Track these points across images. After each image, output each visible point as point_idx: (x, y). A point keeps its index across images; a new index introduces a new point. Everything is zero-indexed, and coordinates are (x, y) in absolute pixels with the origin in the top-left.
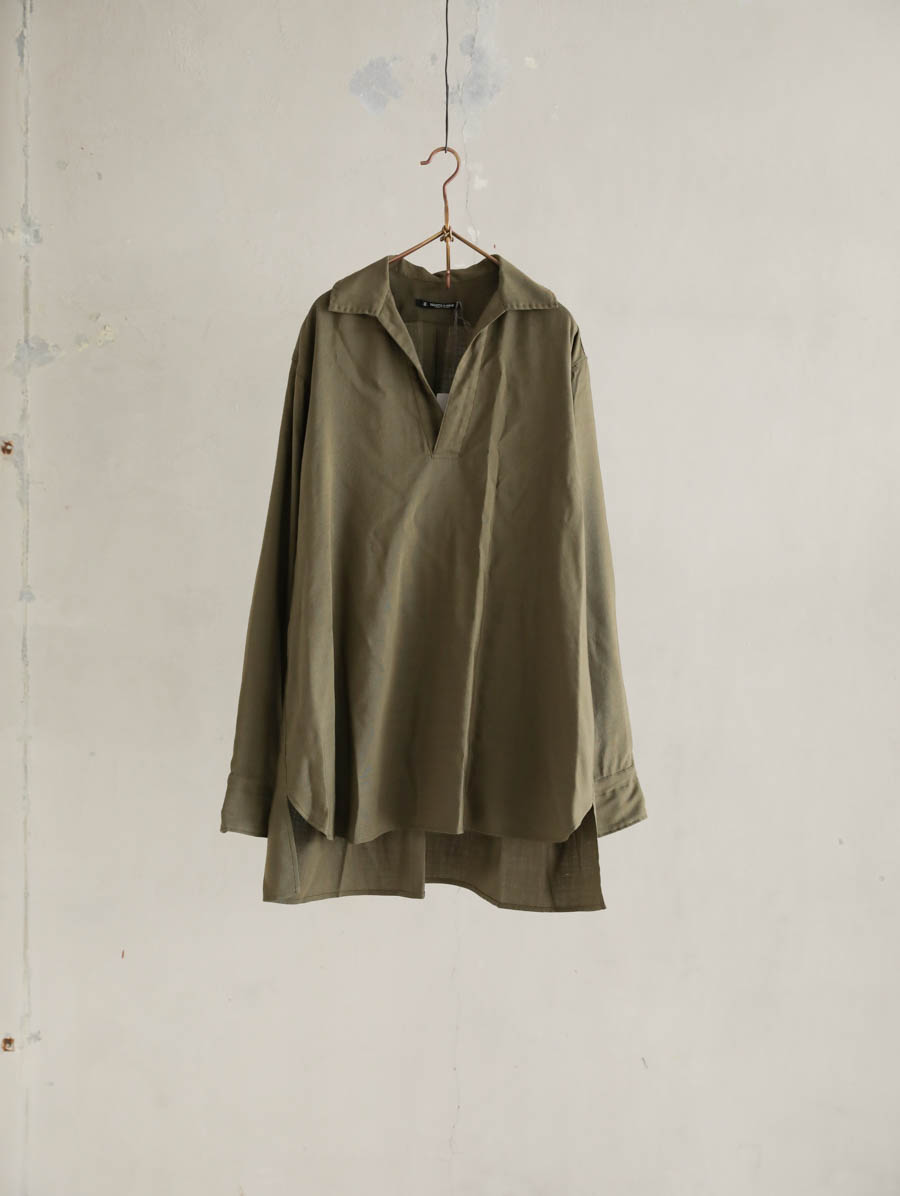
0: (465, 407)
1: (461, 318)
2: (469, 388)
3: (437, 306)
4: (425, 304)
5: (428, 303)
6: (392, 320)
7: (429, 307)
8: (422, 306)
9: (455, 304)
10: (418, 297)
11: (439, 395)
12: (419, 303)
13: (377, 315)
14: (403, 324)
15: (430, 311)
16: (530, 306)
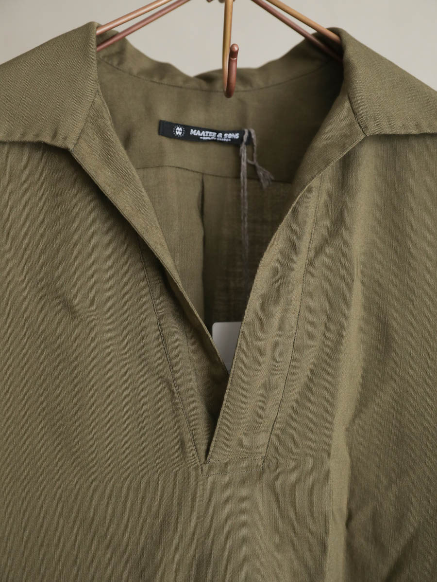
0: (277, 352)
1: (255, 162)
2: (286, 311)
3: (205, 135)
4: (179, 131)
5: (187, 129)
6: (108, 156)
7: (187, 137)
8: (173, 136)
9: (242, 133)
10: (164, 118)
11: (218, 327)
12: (166, 129)
13: (71, 147)
14: (134, 171)
15: (188, 146)
16: (417, 126)
